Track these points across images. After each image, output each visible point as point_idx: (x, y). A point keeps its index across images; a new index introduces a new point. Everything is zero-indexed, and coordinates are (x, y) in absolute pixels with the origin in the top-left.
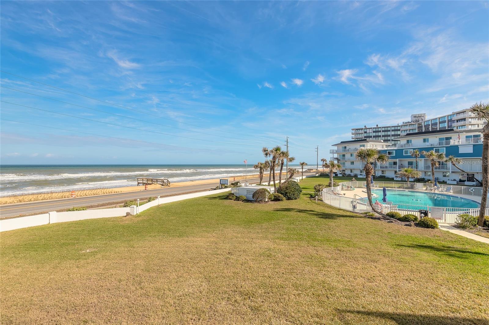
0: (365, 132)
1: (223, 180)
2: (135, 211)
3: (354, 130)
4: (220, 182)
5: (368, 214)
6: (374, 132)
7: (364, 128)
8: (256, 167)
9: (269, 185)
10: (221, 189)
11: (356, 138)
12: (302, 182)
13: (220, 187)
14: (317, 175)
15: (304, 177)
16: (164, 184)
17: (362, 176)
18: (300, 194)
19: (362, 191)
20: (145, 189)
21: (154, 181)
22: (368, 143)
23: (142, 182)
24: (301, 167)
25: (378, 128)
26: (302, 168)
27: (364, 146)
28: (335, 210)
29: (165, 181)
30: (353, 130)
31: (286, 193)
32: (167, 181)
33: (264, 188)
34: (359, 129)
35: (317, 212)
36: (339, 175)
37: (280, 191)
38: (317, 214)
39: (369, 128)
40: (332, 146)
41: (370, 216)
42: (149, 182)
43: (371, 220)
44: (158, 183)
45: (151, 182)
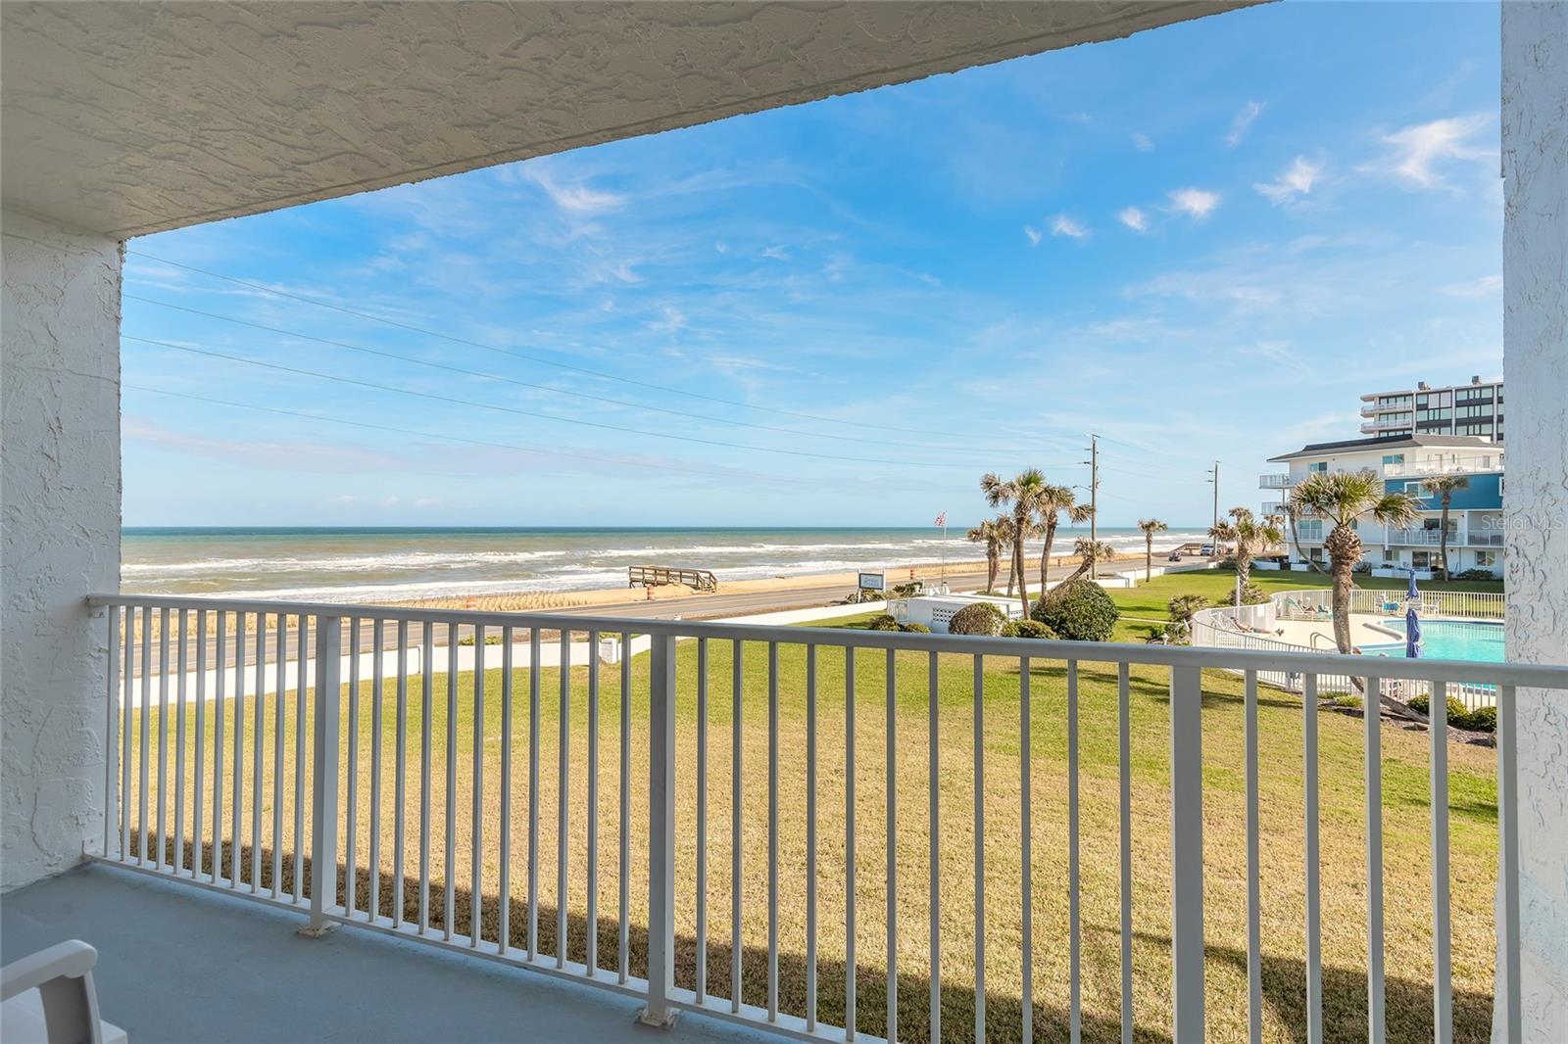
0: (1422, 408)
1: (869, 577)
2: (613, 652)
3: (1373, 400)
4: (858, 583)
5: (1336, 699)
6: (1459, 404)
7: (1419, 391)
8: (976, 535)
9: (1010, 595)
10: (861, 602)
11: (1380, 431)
12: (1143, 589)
13: (860, 598)
14: (1212, 566)
15: (1156, 573)
16: (699, 584)
17: (1389, 571)
18: (1110, 624)
19: (1365, 625)
20: (648, 598)
21: (673, 576)
22: (1418, 449)
23: (641, 577)
24: (1145, 538)
25: (1481, 388)
26: (1149, 542)
27: (1400, 459)
28: (1224, 682)
29: (702, 575)
30: (1365, 399)
31: (1063, 621)
32: (708, 575)
33: (987, 602)
34: (1396, 397)
35: (1152, 684)
36: (1295, 567)
37: (1043, 615)
38: (1150, 689)
39: (1440, 392)
40: (1270, 464)
41: (1344, 705)
42: (659, 578)
43: (1342, 717)
44: (685, 580)
45: (664, 579)
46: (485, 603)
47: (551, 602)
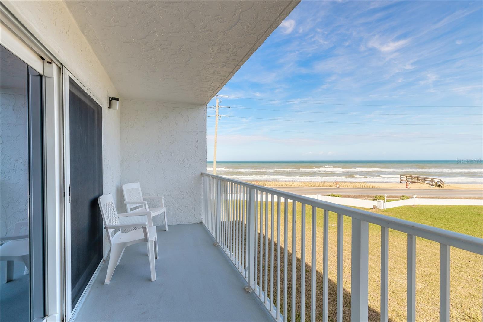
2: (382, 205)
16: (434, 184)
20: (406, 188)
21: (421, 180)
23: (405, 179)
29: (436, 180)
32: (439, 180)
42: (414, 180)
44: (426, 182)
45: (416, 181)
46: (343, 184)
47: (365, 186)
